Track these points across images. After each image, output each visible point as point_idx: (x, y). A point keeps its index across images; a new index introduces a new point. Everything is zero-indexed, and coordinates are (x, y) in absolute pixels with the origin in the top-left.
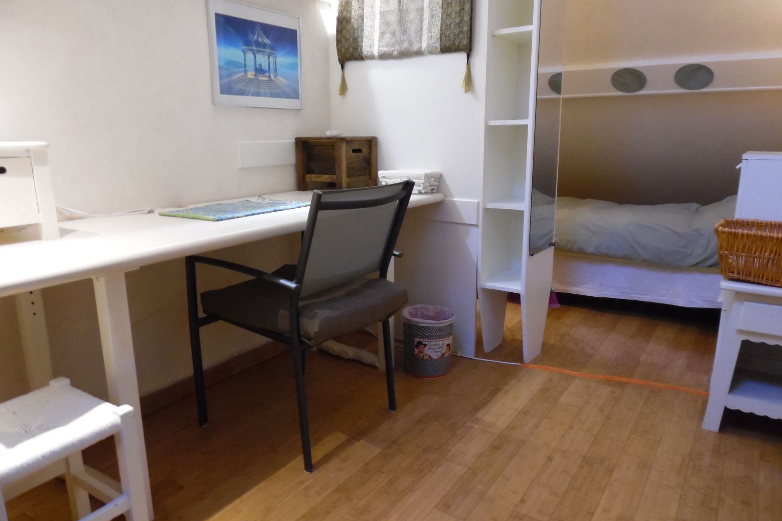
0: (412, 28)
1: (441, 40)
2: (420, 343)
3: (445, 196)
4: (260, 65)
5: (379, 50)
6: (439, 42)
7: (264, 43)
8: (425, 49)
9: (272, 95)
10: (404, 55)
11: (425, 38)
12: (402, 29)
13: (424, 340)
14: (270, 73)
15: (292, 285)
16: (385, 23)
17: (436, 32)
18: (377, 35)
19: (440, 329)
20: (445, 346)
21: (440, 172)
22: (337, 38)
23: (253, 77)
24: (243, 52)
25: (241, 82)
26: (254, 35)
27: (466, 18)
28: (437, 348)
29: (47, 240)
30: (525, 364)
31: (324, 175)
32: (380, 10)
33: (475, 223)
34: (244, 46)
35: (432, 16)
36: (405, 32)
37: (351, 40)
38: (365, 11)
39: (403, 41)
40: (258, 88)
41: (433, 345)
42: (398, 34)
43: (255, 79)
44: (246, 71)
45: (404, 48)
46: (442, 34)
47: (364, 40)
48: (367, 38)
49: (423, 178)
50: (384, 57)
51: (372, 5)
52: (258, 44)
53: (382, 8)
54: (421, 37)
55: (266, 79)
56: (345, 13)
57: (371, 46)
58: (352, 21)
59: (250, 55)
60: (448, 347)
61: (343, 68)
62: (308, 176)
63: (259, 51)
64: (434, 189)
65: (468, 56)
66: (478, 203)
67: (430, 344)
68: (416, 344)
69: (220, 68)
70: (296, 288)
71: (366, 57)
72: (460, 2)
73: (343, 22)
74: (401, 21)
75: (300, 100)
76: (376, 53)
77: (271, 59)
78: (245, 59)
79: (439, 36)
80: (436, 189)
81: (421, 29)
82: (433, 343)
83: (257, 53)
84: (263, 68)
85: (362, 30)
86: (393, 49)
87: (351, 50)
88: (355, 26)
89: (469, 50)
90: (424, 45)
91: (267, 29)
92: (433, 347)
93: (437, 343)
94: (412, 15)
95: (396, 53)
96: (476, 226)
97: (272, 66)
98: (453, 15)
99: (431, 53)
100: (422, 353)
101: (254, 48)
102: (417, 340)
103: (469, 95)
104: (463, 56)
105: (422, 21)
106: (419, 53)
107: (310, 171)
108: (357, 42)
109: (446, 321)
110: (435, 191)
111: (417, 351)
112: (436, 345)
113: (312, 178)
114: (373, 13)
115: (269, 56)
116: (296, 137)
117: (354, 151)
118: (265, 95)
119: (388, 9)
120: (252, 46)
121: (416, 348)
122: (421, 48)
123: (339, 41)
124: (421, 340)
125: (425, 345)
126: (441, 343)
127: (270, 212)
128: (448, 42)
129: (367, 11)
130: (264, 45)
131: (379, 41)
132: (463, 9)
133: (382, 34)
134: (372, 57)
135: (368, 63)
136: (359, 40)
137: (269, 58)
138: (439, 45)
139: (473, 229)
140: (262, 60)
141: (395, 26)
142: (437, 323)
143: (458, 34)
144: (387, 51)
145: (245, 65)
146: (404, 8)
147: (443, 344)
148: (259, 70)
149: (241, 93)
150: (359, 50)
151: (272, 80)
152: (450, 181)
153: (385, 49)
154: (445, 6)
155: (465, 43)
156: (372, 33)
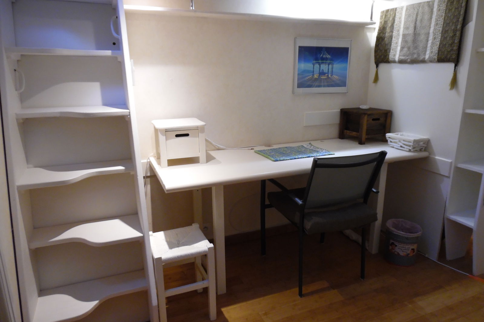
0: (421, 45)
1: (438, 55)
2: (393, 244)
3: (430, 154)
4: (323, 70)
5: (399, 58)
6: (437, 56)
7: (326, 58)
8: (427, 59)
9: (328, 86)
10: (414, 62)
11: (428, 52)
12: (415, 46)
13: (396, 242)
14: (328, 74)
15: (300, 202)
16: (405, 41)
17: (436, 49)
18: (399, 48)
19: (407, 238)
20: (410, 249)
21: (428, 138)
22: (375, 49)
23: (317, 77)
24: (313, 64)
25: (310, 81)
26: (321, 55)
27: (457, 41)
28: (404, 250)
29: (201, 164)
30: (474, 276)
31: (353, 132)
32: (403, 33)
33: (447, 174)
34: (313, 61)
35: (435, 38)
36: (416, 48)
37: (383, 51)
38: (394, 34)
39: (414, 53)
40: (320, 83)
41: (401, 247)
42: (411, 49)
43: (318, 78)
44: (313, 75)
45: (414, 58)
46: (439, 50)
47: (391, 51)
48: (393, 50)
49: (412, 142)
50: (401, 62)
51: (398, 30)
52: (323, 59)
53: (404, 32)
54: (426, 51)
55: (325, 77)
56: (381, 34)
57: (395, 55)
58: (386, 39)
59: (317, 66)
60: (413, 251)
61: (377, 66)
62: (345, 131)
63: (323, 63)
64: (422, 149)
65: (456, 66)
66: (451, 163)
67: (400, 246)
68: (390, 243)
69: (298, 74)
70: (301, 204)
71: (391, 61)
72: (454, 30)
73: (380, 39)
74: (415, 41)
75: (347, 87)
76: (397, 59)
77: (330, 66)
78: (314, 68)
79: (437, 52)
80: (424, 149)
81: (427, 47)
82: (402, 246)
83: (321, 64)
84: (324, 71)
85: (391, 45)
86: (408, 58)
87: (382, 57)
88: (387, 42)
89: (457, 61)
90: (427, 57)
91: (329, 50)
92: (401, 248)
93: (405, 246)
94: (422, 37)
95: (409, 60)
96: (448, 177)
97: (330, 70)
98: (448, 38)
99: (431, 61)
100: (394, 249)
101: (320, 61)
102: (392, 241)
103: (454, 91)
104: (451, 66)
105: (427, 41)
106: (423, 61)
107: (347, 129)
108: (387, 52)
109: (412, 234)
110: (423, 150)
111: (390, 247)
112: (403, 247)
113: (347, 132)
114: (398, 35)
115: (329, 64)
116: (341, 108)
117: (373, 120)
118: (324, 86)
119: (407, 33)
120: (318, 60)
121: (391, 246)
122: (424, 58)
123: (376, 51)
124: (394, 242)
125: (396, 246)
126: (407, 247)
127: (306, 158)
128: (442, 56)
129: (395, 34)
130: (326, 59)
131: (400, 52)
132: (455, 35)
133: (402, 48)
134: (394, 62)
135: (393, 65)
136: (388, 51)
137: (329, 66)
138: (437, 57)
139: (445, 179)
140: (324, 67)
141: (410, 44)
142: (405, 235)
143: (450, 51)
144: (404, 59)
145: (313, 71)
146: (417, 32)
147: (409, 248)
148: (322, 73)
149: (310, 86)
150: (387, 57)
151: (329, 77)
152: (435, 145)
153: (403, 58)
154: (444, 32)
155: (454, 57)
156: (397, 47)
